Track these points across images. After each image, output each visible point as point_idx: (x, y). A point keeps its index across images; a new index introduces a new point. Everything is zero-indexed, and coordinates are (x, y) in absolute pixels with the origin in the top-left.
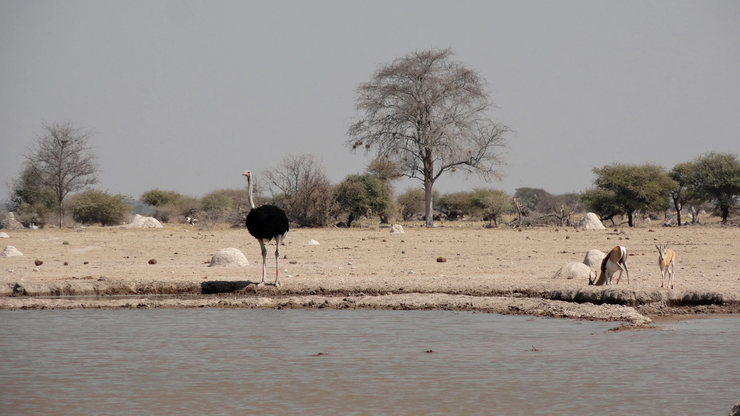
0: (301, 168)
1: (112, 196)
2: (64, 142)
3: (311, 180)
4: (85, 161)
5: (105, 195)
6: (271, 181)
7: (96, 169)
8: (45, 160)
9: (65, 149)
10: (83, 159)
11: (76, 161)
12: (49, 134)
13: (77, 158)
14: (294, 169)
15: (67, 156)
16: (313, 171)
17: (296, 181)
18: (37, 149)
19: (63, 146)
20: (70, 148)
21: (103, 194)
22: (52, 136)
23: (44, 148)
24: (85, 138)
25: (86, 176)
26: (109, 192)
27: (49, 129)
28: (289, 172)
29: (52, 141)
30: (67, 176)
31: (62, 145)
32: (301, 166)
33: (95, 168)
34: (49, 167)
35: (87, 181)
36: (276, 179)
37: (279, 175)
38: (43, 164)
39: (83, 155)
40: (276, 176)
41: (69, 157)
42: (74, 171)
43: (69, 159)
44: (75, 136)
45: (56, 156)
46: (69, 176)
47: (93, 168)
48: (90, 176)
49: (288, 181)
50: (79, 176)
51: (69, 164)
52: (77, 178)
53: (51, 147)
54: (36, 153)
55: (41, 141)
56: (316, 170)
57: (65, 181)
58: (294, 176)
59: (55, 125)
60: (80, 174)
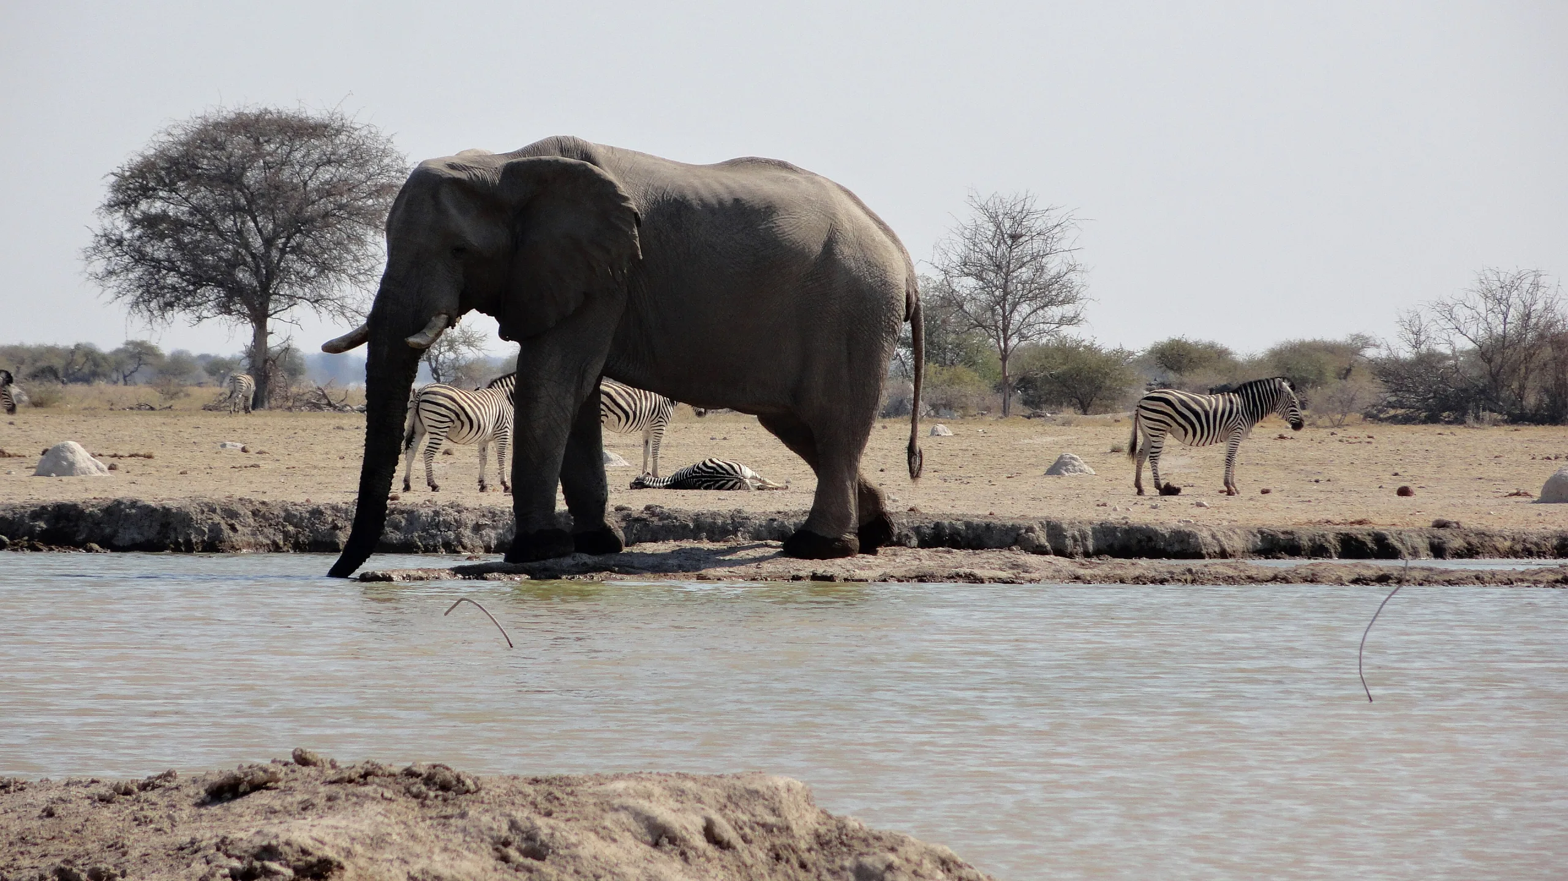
0: (1514, 299)
1: (1103, 351)
2: (1015, 237)
3: (1536, 324)
4: (1058, 277)
5: (1090, 349)
6: (1451, 325)
7: (1080, 295)
8: (976, 275)
9: (1016, 252)
10: (1053, 273)
11: (1040, 277)
12: (982, 219)
13: (1041, 269)
14: (1498, 299)
15: (1021, 267)
16: (1540, 306)
17: (1502, 326)
18: (958, 249)
19: (1012, 245)
20: (1028, 247)
21: (1085, 347)
22: (991, 224)
23: (972, 247)
24: (1058, 229)
25: (1060, 308)
26: (1097, 344)
27: (984, 209)
28: (1490, 306)
29: (991, 233)
30: (1019, 308)
31: (1009, 243)
32: (1515, 293)
33: (1077, 293)
34: (983, 289)
35: (1062, 317)
36: (1462, 321)
37: (1468, 312)
38: (971, 282)
39: (1053, 265)
40: (1461, 313)
41: (1024, 269)
42: (1035, 297)
43: (1025, 273)
44: (1038, 225)
45: (999, 267)
46: (1025, 308)
47: (1074, 292)
48: (1068, 310)
49: (1486, 325)
50: (1046, 309)
51: (1024, 283)
52: (1040, 312)
53: (989, 247)
54: (956, 259)
55: (967, 233)
56: (1546, 303)
57: (1016, 317)
58: (1501, 316)
59: (997, 201)
60: (1046, 305)
